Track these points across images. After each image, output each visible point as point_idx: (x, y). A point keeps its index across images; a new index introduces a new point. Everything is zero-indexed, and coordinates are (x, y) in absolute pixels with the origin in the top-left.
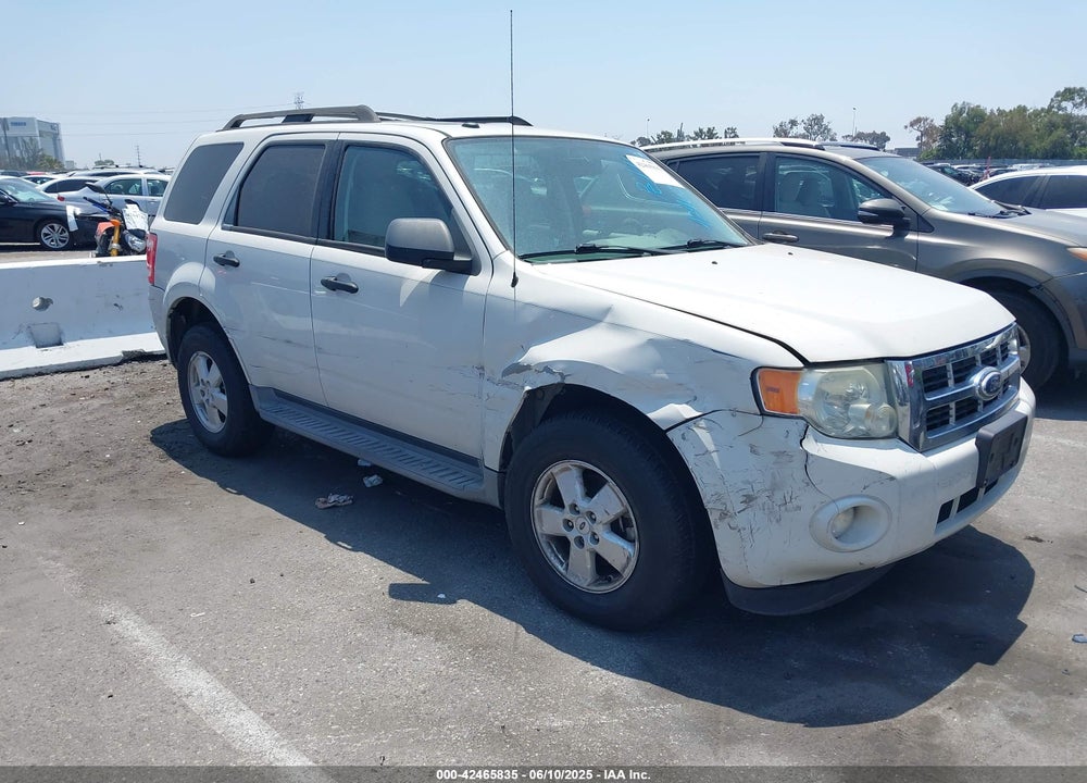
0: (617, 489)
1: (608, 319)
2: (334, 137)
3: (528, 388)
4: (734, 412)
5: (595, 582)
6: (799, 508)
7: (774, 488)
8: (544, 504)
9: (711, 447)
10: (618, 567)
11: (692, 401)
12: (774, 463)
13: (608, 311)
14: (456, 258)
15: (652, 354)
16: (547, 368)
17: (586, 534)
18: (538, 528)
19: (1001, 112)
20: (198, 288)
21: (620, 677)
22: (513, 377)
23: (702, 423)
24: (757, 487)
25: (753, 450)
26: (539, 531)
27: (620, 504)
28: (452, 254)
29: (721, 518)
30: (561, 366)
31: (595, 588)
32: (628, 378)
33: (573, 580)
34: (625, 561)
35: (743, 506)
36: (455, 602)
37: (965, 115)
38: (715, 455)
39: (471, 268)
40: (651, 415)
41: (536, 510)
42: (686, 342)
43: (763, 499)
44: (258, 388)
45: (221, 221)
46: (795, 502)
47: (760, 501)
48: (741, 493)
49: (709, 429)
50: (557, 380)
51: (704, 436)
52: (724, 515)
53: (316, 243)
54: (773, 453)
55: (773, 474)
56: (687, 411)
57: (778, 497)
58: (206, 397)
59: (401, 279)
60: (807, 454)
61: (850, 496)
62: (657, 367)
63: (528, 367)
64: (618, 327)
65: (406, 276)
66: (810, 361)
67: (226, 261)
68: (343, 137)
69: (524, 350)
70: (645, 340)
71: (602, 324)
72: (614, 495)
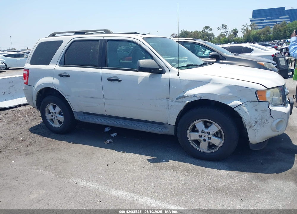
0: (217, 125)
1: (211, 82)
2: (102, 38)
3: (188, 102)
4: (251, 102)
5: (208, 150)
6: (268, 123)
7: (262, 119)
8: (191, 132)
9: (247, 111)
10: (217, 145)
11: (240, 100)
12: (262, 113)
13: (211, 80)
14: (159, 70)
15: (228, 90)
16: (195, 96)
17: (206, 138)
18: (189, 138)
19: (192, 32)
20: (53, 84)
21: (227, 171)
22: (181, 100)
23: (244, 105)
24: (258, 119)
25: (256, 110)
26: (190, 139)
27: (217, 128)
28: (158, 69)
29: (250, 128)
30: (200, 95)
31: (209, 151)
32: (222, 96)
33: (202, 150)
34: (219, 143)
35: (255, 124)
36: (168, 161)
37: (184, 33)
38: (248, 112)
39: (163, 72)
40: (229, 105)
41: (189, 134)
42: (237, 86)
43: (259, 122)
44: (77, 112)
45: (58, 64)
46: (267, 121)
47: (258, 122)
48: (255, 121)
49: (245, 106)
50: (199, 99)
51: (244, 108)
52: (251, 127)
53: (102, 68)
54: (261, 110)
55: (262, 116)
56: (240, 103)
57: (263, 121)
58: (53, 117)
59: (137, 77)
60: (270, 110)
61: (278, 119)
62: (229, 92)
63: (188, 96)
64: (215, 83)
65: (140, 76)
66: (268, 88)
67: (63, 75)
68: (105, 38)
69: (184, 92)
70: (225, 86)
71: (210, 83)
72: (216, 127)
